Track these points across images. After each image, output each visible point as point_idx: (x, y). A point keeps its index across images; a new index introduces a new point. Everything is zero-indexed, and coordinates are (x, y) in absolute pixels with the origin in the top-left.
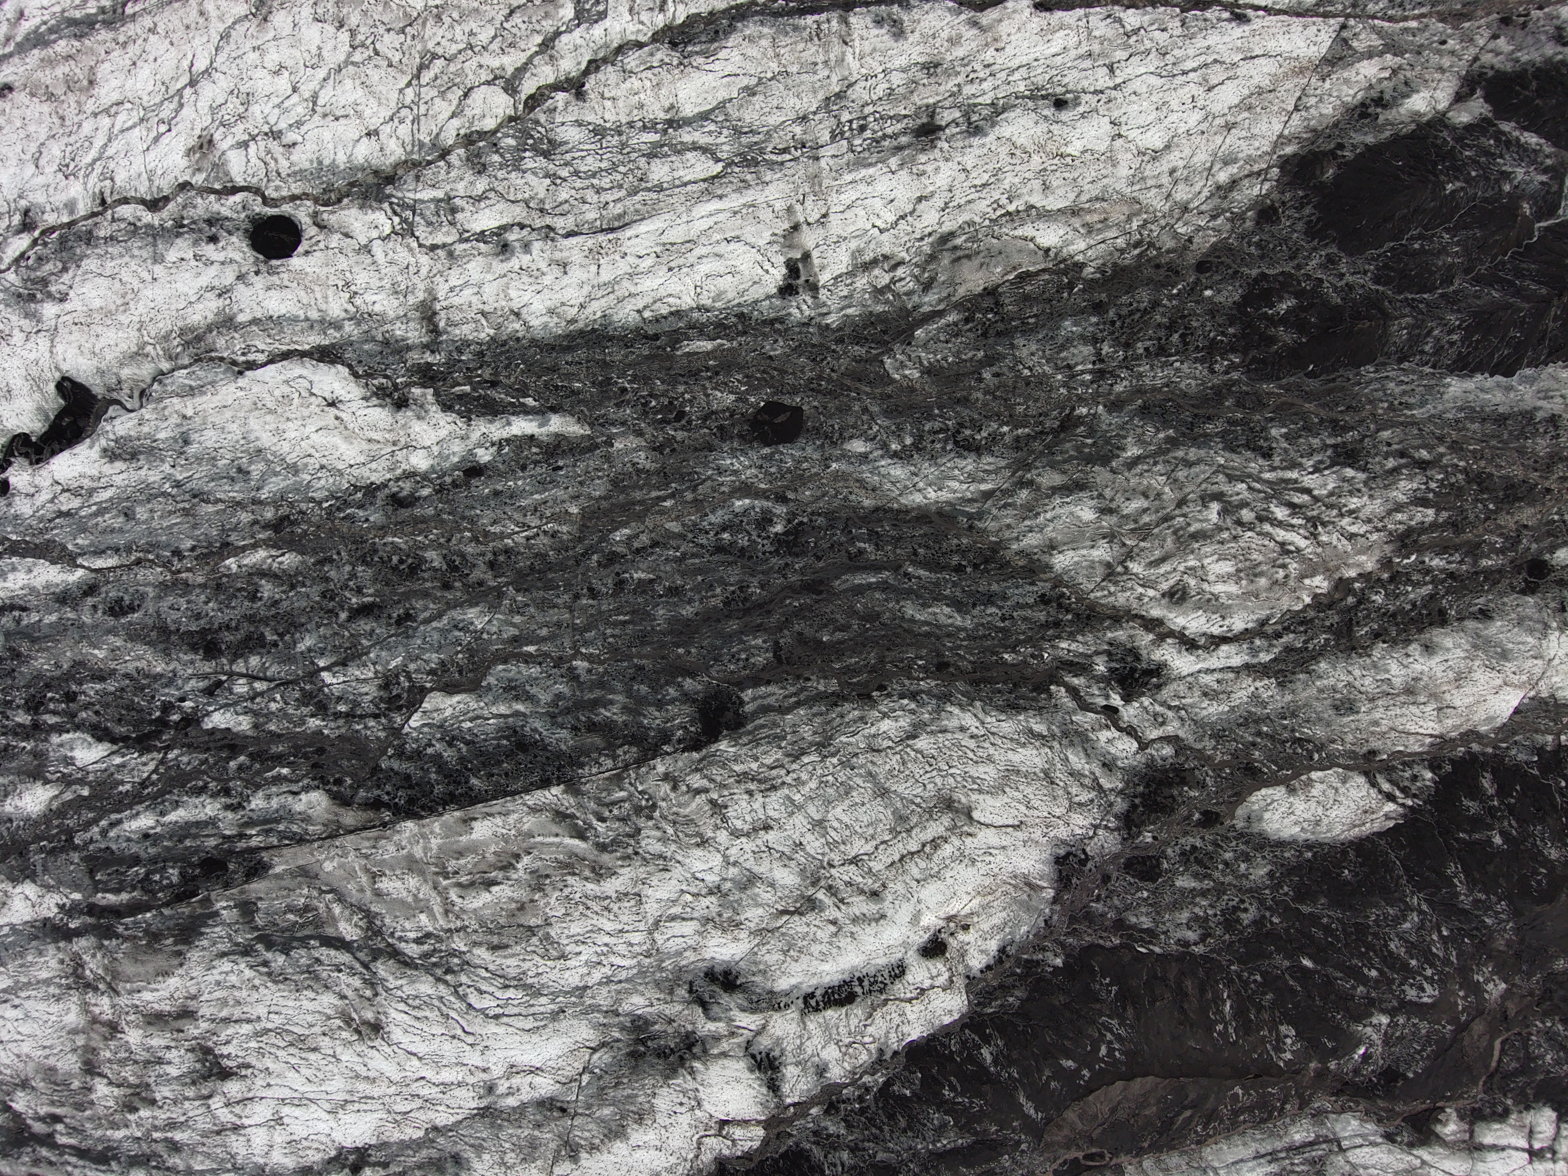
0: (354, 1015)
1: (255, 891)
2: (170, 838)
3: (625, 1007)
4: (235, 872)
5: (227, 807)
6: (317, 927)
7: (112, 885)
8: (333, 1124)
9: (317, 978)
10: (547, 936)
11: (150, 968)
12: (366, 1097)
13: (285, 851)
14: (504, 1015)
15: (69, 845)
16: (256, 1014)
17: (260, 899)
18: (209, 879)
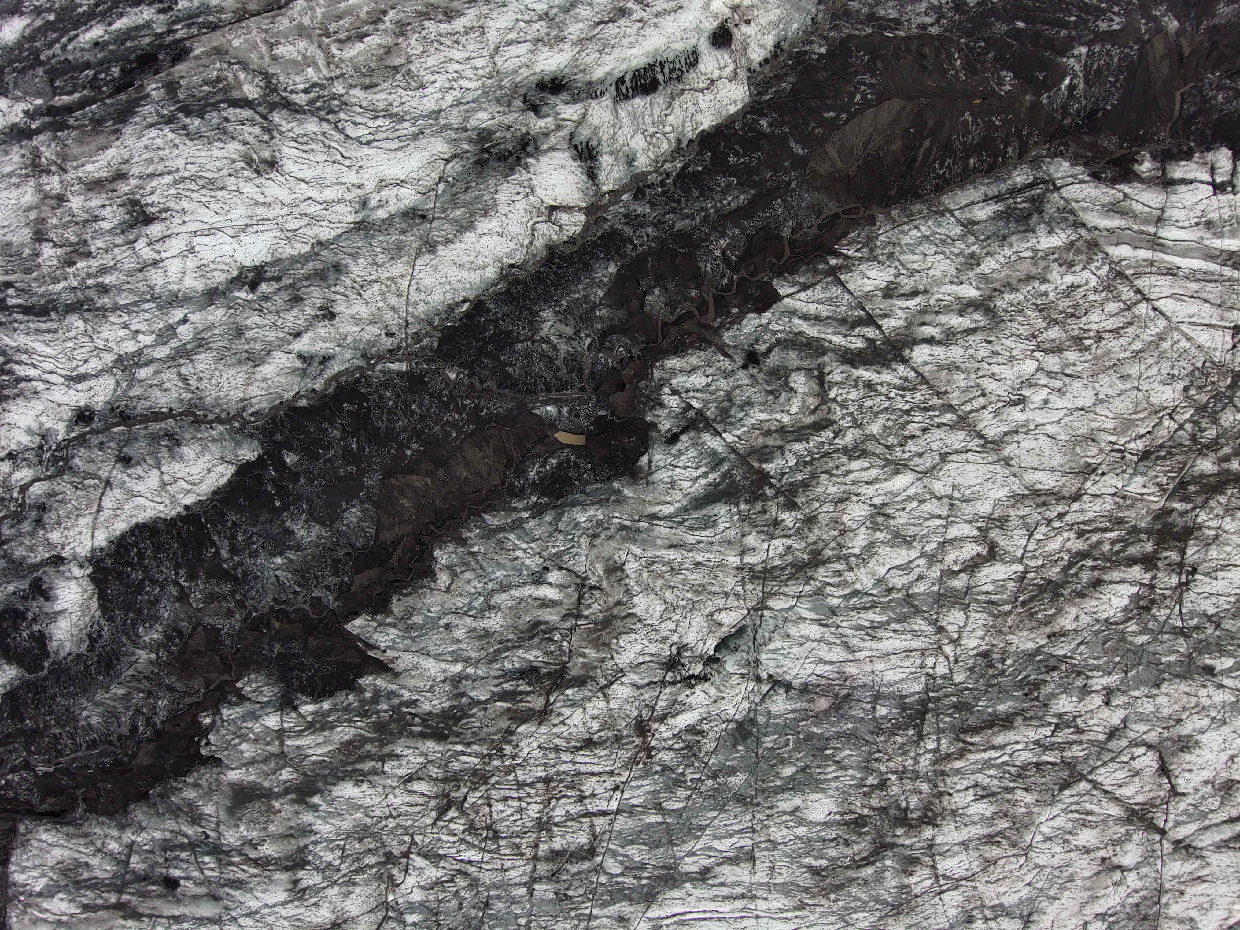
0: (255, 157)
1: (178, 72)
2: (115, 44)
3: (473, 123)
4: (163, 61)
5: (160, 11)
6: (226, 92)
7: (68, 89)
8: (235, 245)
9: (225, 132)
10: (409, 72)
11: (93, 146)
12: (263, 220)
13: (203, 37)
14: (375, 140)
15: (38, 62)
16: (175, 166)
17: (183, 77)
18: (143, 72)
